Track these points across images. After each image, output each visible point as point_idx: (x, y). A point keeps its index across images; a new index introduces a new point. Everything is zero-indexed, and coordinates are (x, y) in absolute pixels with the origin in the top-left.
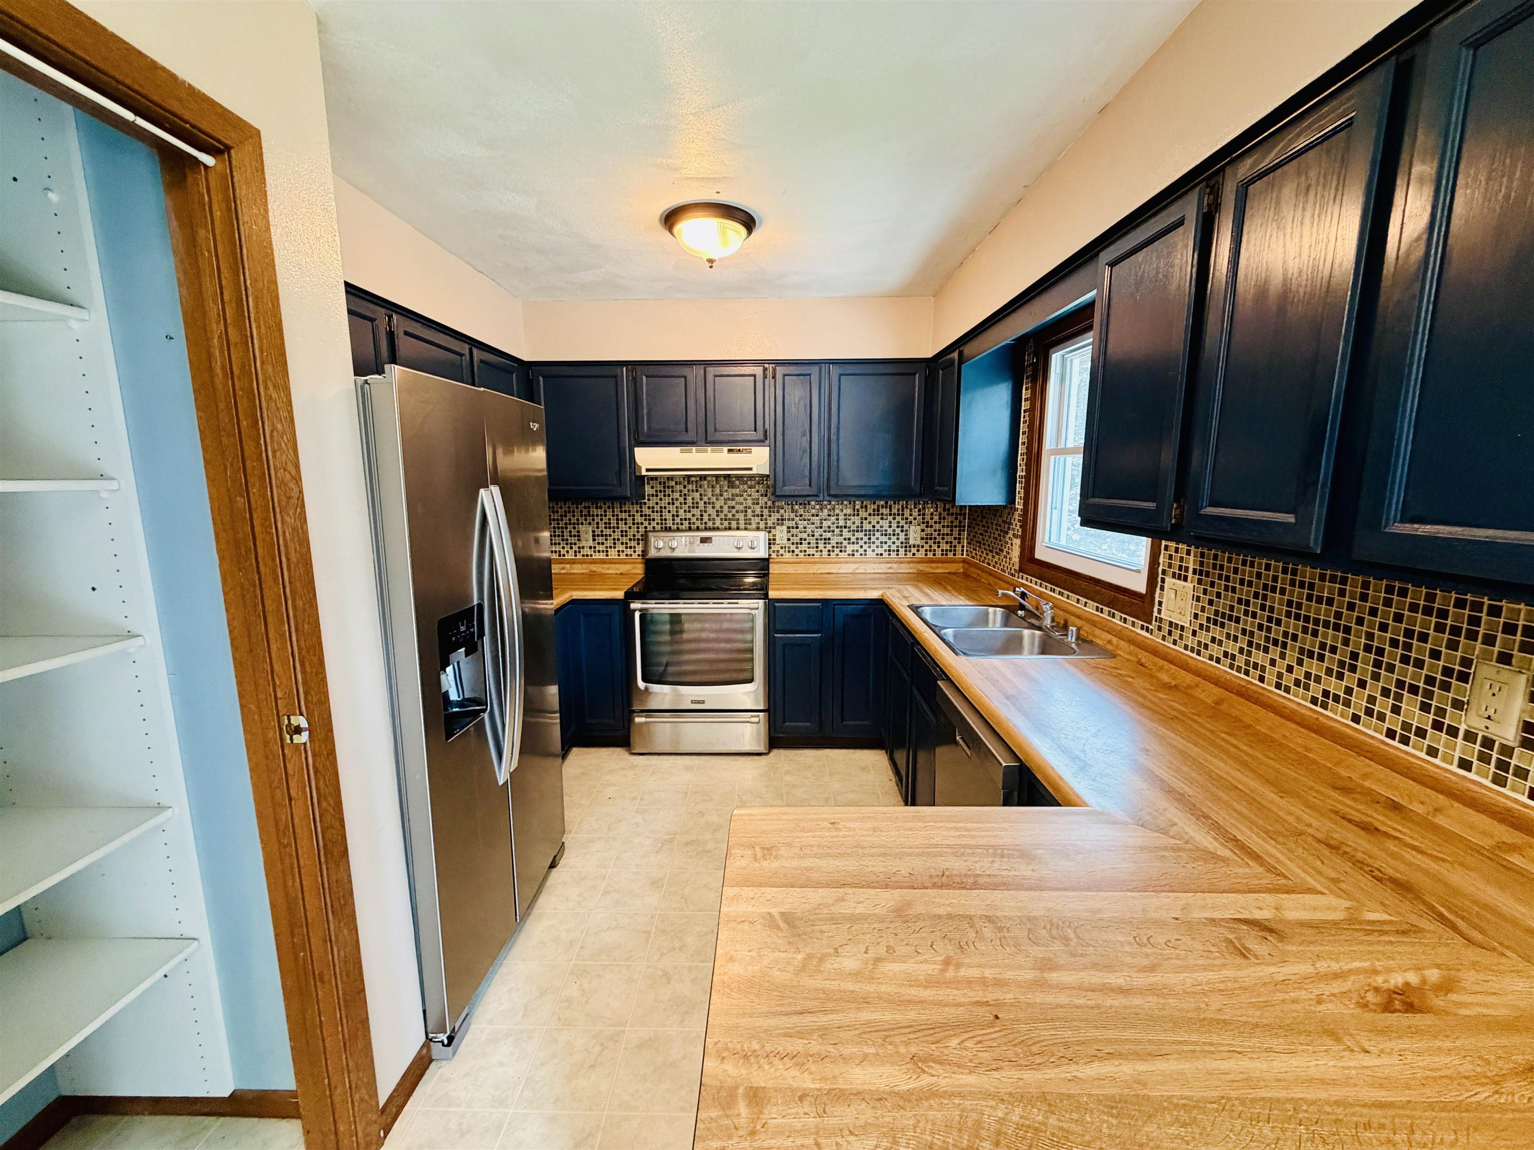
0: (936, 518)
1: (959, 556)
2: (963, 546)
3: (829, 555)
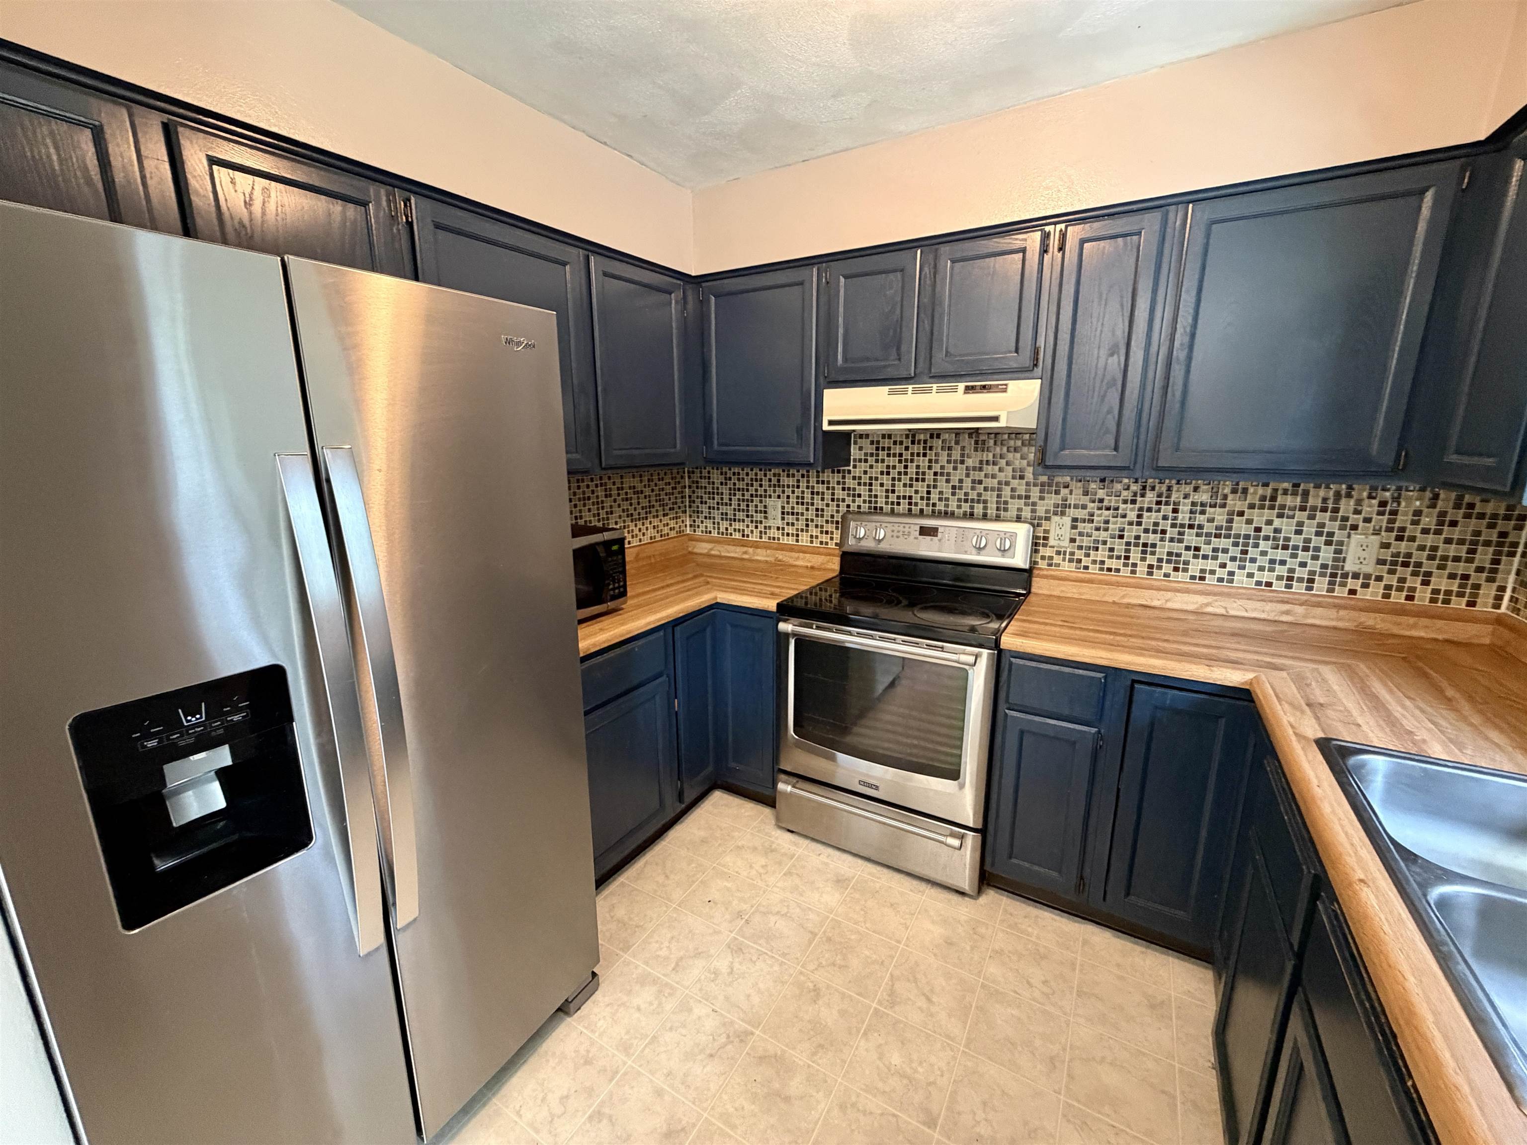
0: (1430, 521)
1: (1485, 605)
2: (1502, 589)
3: (1150, 573)
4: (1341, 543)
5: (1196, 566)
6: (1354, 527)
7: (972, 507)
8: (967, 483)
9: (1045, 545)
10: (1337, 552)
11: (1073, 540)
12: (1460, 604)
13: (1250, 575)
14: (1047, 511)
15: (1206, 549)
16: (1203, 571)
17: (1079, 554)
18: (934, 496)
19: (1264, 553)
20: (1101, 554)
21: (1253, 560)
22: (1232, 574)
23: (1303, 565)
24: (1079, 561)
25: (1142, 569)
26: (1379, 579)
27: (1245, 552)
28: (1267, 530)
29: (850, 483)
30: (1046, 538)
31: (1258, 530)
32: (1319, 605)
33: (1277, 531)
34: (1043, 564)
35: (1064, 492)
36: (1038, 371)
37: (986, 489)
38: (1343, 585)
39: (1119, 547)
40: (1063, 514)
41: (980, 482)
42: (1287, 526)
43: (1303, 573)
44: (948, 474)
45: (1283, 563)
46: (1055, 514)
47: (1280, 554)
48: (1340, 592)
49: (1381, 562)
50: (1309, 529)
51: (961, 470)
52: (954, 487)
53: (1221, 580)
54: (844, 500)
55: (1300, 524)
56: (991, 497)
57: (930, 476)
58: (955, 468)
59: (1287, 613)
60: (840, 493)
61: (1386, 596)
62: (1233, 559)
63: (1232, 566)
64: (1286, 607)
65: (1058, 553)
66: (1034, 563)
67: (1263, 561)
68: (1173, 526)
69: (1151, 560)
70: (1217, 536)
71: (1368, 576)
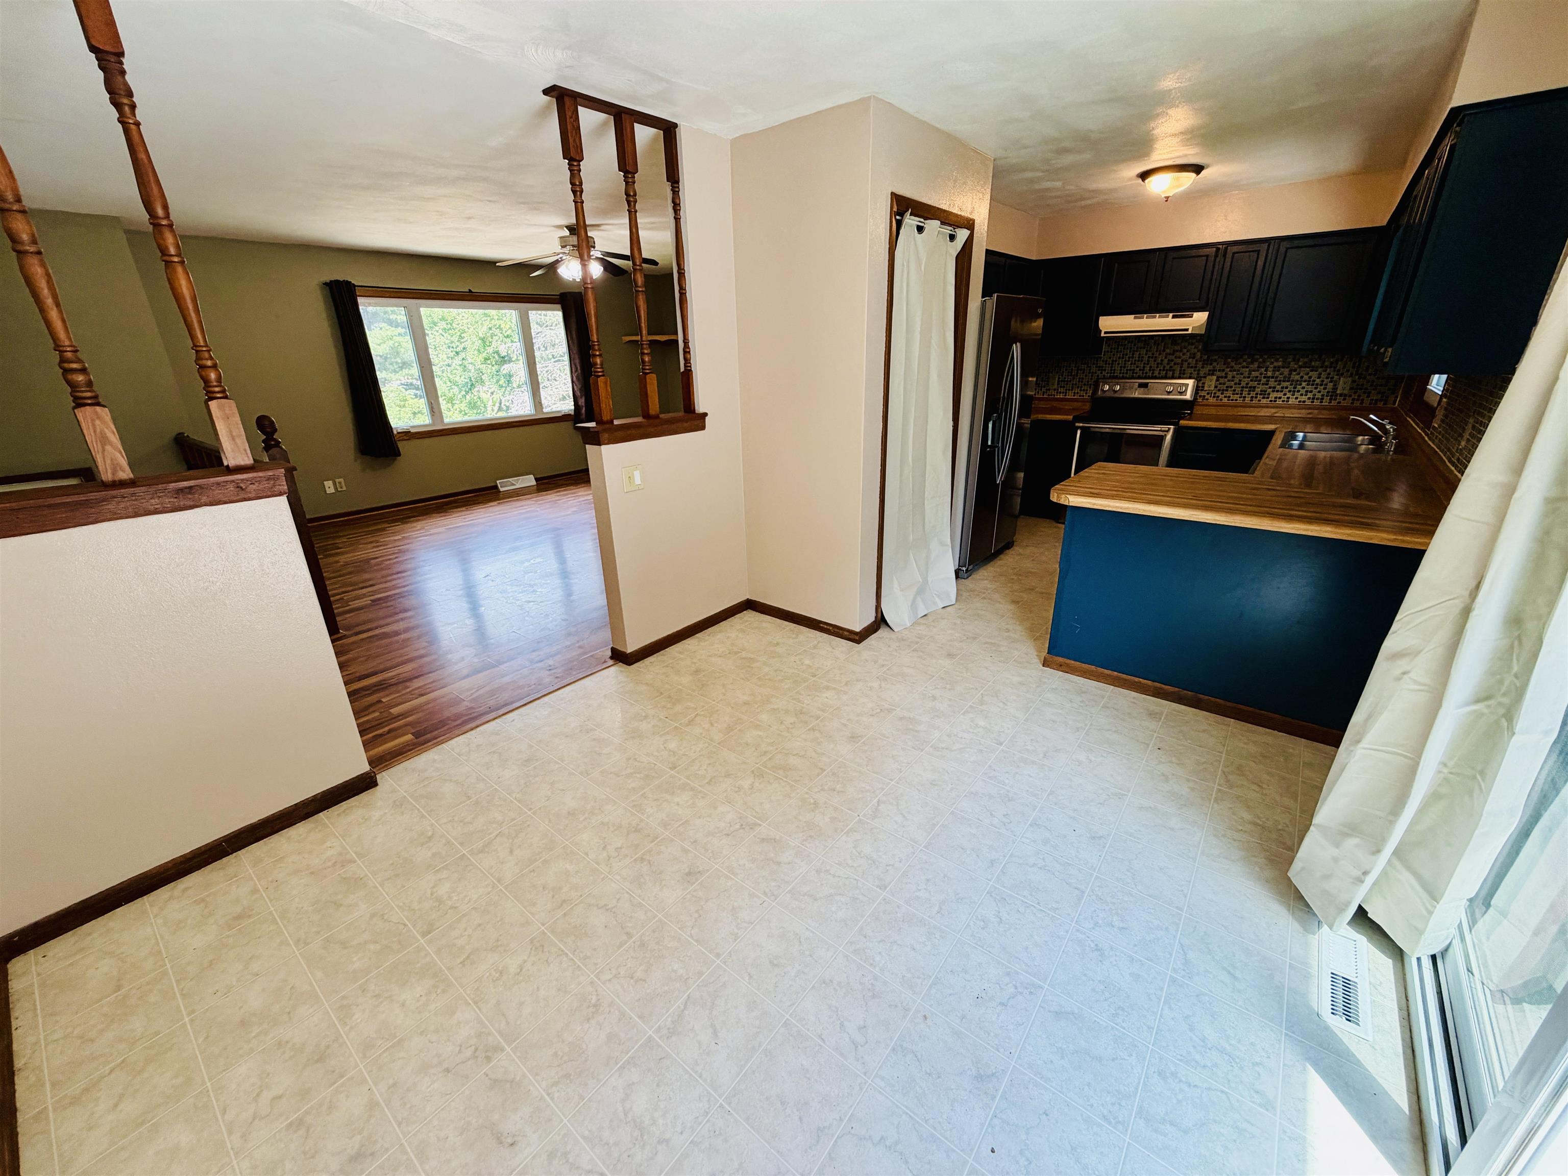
0: (1372, 371)
1: (1389, 405)
2: (1396, 397)
3: (1252, 401)
4: (1336, 381)
5: (1273, 395)
6: (1342, 374)
7: (1166, 373)
8: (1166, 361)
9: (1202, 390)
10: (1335, 385)
11: (1216, 387)
12: (1380, 404)
13: (1296, 398)
14: (1205, 374)
15: (1278, 388)
16: (1276, 398)
17: (1218, 394)
18: (1147, 368)
19: (1303, 388)
20: (1229, 393)
21: (1298, 391)
22: (1288, 398)
23: (1319, 392)
24: (1218, 397)
25: (1248, 400)
26: (1350, 396)
27: (1295, 388)
28: (1306, 377)
29: (1101, 363)
30: (1203, 387)
31: (1302, 377)
32: (1324, 409)
33: (1310, 377)
34: (1200, 400)
35: (1215, 364)
36: (1208, 308)
37: (1175, 364)
38: (1335, 400)
39: (1238, 390)
40: (1213, 374)
41: (1172, 360)
42: (1314, 375)
43: (1319, 396)
44: (1156, 357)
45: (1311, 392)
46: (1209, 375)
47: (1310, 388)
48: (1334, 403)
49: (1351, 389)
50: (1324, 375)
51: (1163, 356)
52: (1158, 364)
53: (1283, 401)
54: (1096, 373)
55: (1320, 374)
56: (1177, 368)
57: (1146, 358)
58: (1160, 354)
59: (1310, 413)
60: (1094, 369)
61: (1352, 403)
62: (1290, 391)
63: (1289, 395)
64: (1310, 411)
65: (1208, 394)
66: (1195, 399)
67: (1303, 391)
68: (1264, 377)
69: (1253, 394)
70: (1284, 381)
71: (1346, 395)
